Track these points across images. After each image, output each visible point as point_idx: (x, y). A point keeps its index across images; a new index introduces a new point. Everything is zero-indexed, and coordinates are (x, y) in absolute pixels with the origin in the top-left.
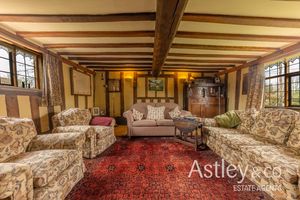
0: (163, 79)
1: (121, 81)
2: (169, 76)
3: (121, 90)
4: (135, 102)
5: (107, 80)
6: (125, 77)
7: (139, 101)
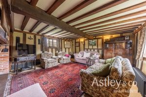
0: (96, 40)
1: (79, 42)
2: (99, 38)
3: (79, 46)
4: (84, 50)
5: (76, 42)
6: (81, 41)
7: (86, 50)
